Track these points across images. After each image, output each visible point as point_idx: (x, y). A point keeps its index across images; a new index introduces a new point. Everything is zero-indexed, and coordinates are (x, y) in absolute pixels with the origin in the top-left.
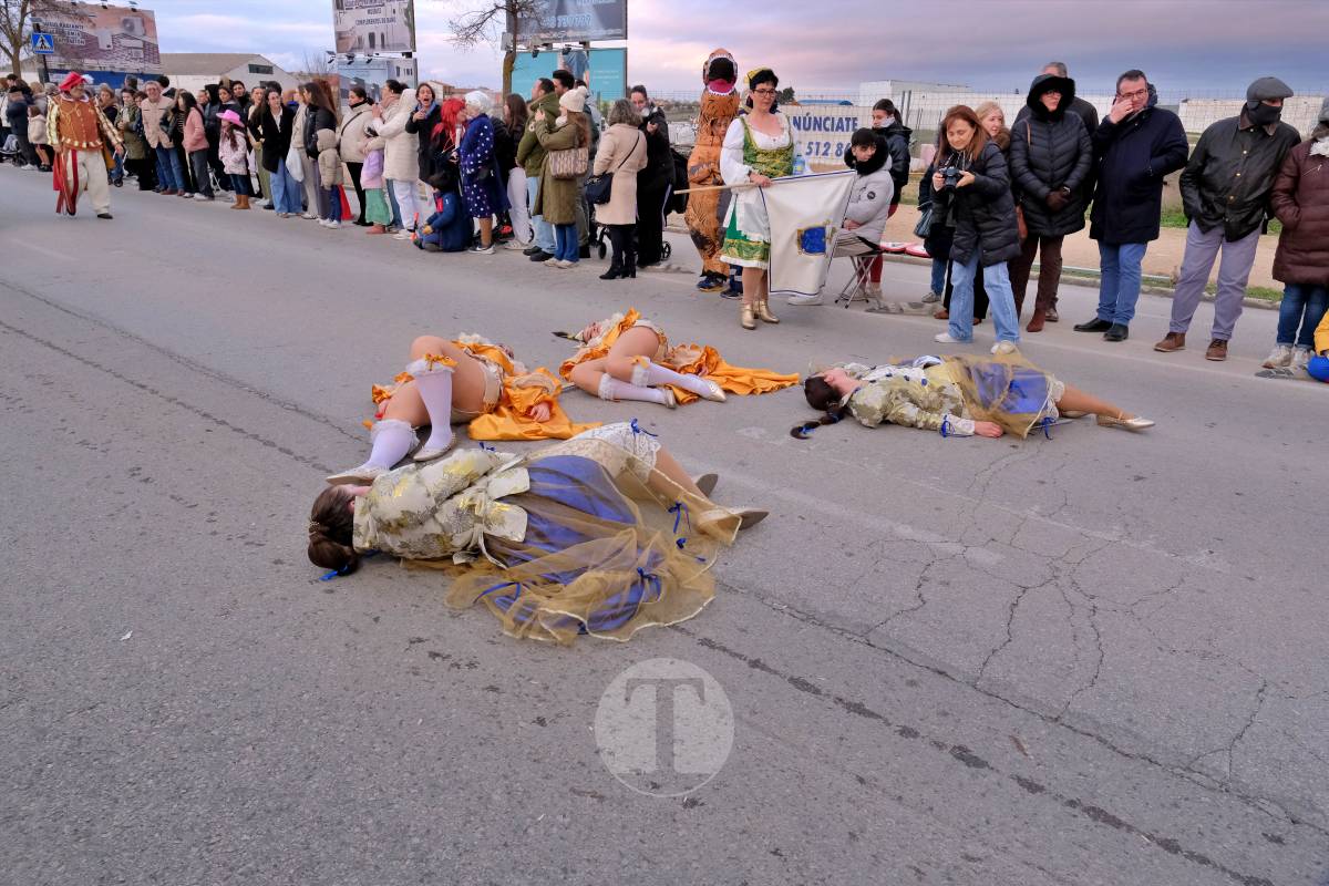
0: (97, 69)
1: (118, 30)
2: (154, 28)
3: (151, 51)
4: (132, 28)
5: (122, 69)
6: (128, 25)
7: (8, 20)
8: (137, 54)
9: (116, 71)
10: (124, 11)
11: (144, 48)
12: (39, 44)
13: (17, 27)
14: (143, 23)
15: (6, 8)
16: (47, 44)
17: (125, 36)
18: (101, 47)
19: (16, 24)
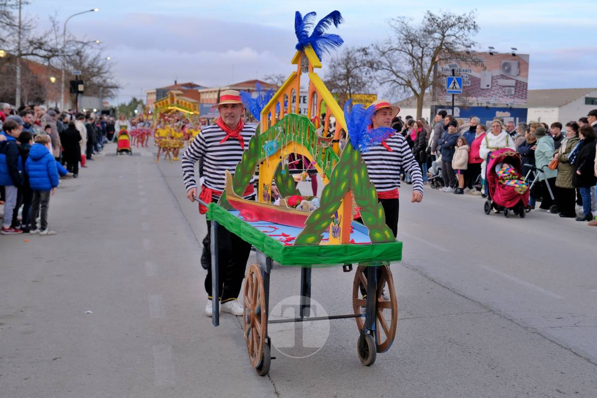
0: (475, 105)
1: (497, 72)
2: (527, 69)
3: (521, 88)
4: (509, 70)
5: (495, 104)
6: (506, 68)
7: (421, 67)
8: (510, 91)
9: (491, 106)
10: (506, 56)
11: (516, 87)
12: (451, 86)
13: (427, 72)
14: (519, 64)
15: (422, 58)
16: (457, 86)
17: (502, 77)
18: (482, 87)
19: (426, 70)
